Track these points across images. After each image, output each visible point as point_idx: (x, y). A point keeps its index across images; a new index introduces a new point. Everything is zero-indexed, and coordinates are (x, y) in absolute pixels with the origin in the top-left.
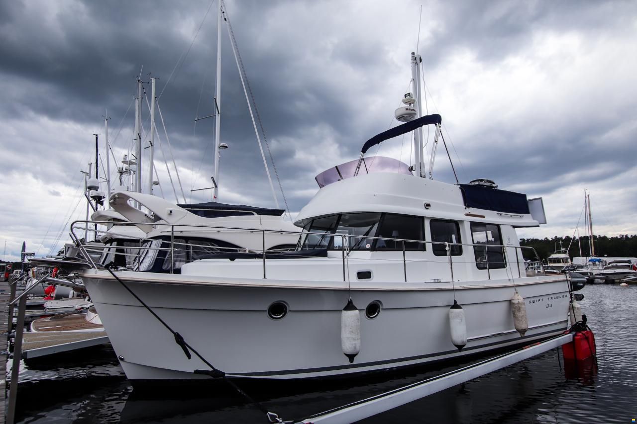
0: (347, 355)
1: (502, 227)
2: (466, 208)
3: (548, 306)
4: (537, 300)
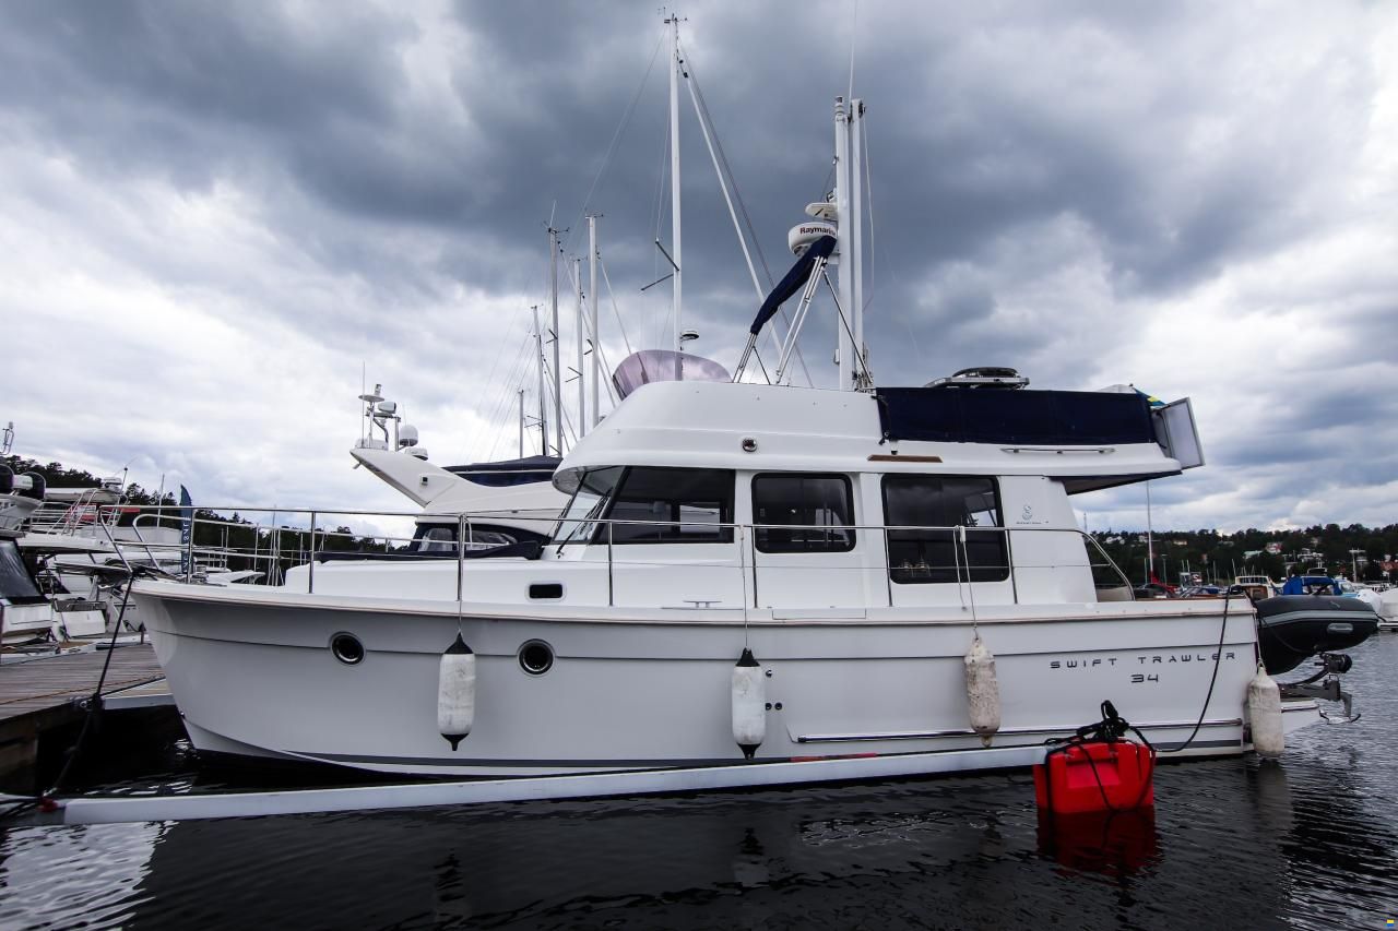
0: (447, 736)
1: (1003, 484)
2: (882, 442)
3: (1138, 679)
4: (1089, 663)
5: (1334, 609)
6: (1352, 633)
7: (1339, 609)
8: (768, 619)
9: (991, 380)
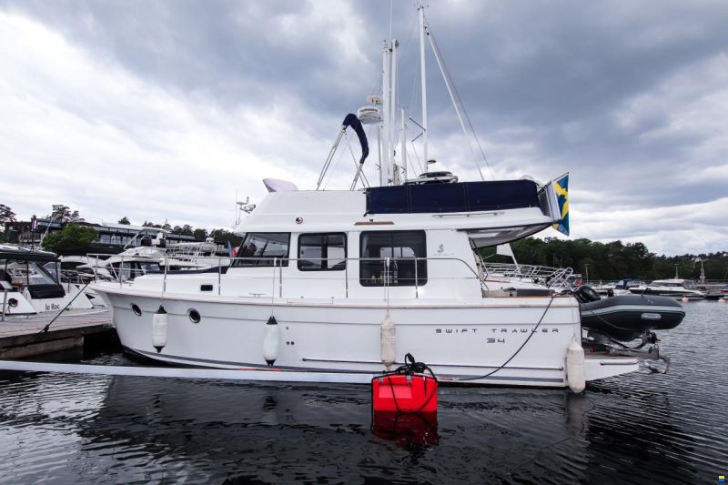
0: (155, 347)
1: (429, 234)
2: (365, 215)
3: (491, 341)
4: (460, 331)
5: (649, 304)
6: (661, 320)
7: (654, 305)
8: (285, 303)
9: (432, 179)
